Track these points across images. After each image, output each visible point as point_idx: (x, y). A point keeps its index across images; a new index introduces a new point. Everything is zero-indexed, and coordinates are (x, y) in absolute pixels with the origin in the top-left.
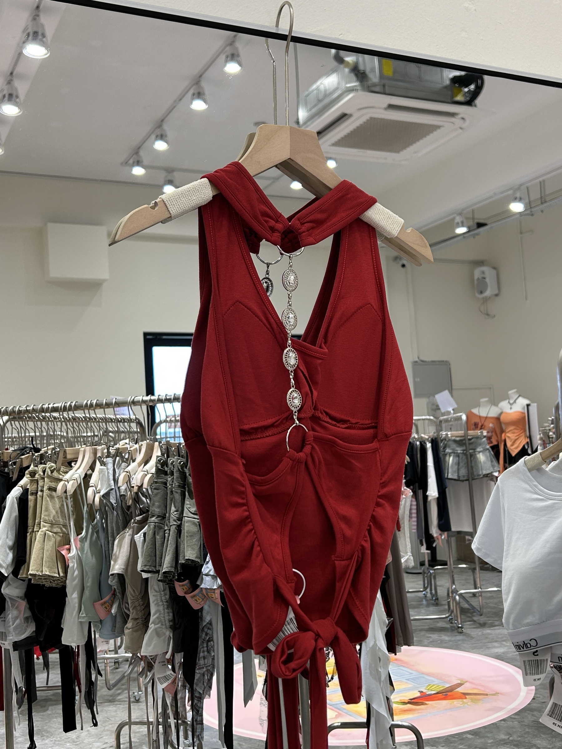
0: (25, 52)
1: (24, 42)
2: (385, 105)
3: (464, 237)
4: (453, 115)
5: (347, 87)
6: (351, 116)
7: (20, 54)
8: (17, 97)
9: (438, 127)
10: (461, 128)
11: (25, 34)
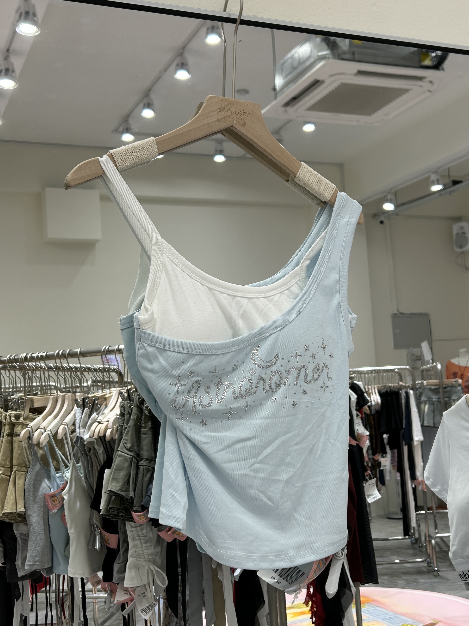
0: (18, 30)
1: (18, 21)
2: (355, 72)
3: (440, 195)
4: (420, 79)
5: (319, 56)
6: (323, 82)
7: (15, 32)
8: (13, 71)
9: (407, 91)
10: (429, 91)
11: (18, 14)
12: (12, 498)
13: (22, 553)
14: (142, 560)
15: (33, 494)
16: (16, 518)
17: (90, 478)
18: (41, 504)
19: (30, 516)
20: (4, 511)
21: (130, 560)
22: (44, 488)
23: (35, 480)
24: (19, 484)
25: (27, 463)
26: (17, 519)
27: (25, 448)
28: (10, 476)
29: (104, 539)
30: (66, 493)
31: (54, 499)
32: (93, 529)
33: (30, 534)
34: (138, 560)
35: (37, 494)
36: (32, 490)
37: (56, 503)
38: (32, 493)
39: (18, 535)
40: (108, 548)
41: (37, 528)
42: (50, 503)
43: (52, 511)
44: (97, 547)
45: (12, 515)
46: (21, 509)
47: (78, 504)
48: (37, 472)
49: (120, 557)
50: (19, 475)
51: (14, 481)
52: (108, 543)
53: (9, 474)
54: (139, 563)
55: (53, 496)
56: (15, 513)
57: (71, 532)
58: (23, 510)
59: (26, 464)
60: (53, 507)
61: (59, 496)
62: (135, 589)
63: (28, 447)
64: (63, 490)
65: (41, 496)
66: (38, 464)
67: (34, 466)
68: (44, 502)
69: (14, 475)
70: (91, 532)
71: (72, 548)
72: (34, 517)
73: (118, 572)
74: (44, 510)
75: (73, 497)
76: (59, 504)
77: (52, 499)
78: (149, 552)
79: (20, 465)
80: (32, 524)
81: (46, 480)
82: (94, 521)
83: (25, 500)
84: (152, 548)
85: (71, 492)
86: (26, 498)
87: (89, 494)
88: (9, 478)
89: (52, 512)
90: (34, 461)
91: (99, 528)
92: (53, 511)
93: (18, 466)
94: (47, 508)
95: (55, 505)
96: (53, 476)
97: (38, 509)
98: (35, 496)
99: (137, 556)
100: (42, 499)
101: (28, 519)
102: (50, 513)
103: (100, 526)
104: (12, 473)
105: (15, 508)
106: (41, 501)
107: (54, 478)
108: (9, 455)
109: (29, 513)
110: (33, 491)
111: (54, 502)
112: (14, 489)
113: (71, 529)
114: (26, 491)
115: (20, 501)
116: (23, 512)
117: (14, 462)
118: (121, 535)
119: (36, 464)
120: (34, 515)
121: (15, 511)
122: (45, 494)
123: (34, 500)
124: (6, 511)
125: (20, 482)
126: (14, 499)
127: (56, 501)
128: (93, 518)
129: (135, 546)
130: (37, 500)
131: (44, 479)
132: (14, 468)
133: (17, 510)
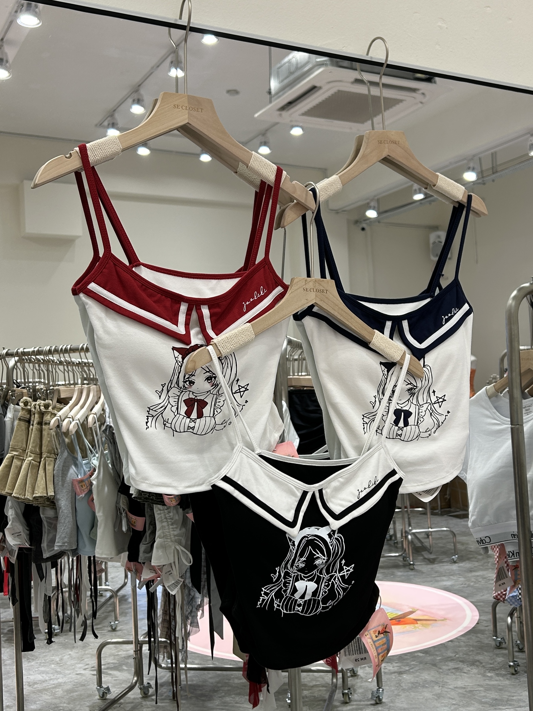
2: (352, 80)
3: (421, 203)
4: (413, 90)
6: (320, 88)
9: (400, 101)
10: (422, 103)
12: (42, 482)
13: (48, 535)
14: (169, 540)
15: (62, 480)
16: (45, 502)
17: (117, 464)
18: (69, 489)
19: (59, 500)
20: (34, 495)
21: (158, 541)
22: (71, 474)
23: (63, 466)
24: (49, 470)
25: (56, 450)
26: (47, 503)
27: (53, 435)
28: (40, 463)
29: (130, 522)
30: (95, 478)
31: (82, 484)
32: (118, 512)
33: (59, 517)
34: (165, 540)
35: (65, 479)
36: (60, 476)
37: (84, 488)
38: (60, 478)
39: (45, 519)
40: (134, 531)
41: (66, 511)
42: (78, 488)
43: (79, 495)
44: (124, 529)
45: (42, 499)
46: (51, 493)
47: (106, 489)
48: (65, 459)
49: (146, 538)
50: (49, 461)
51: (44, 467)
52: (135, 526)
53: (39, 460)
54: (166, 543)
55: (81, 481)
56: (45, 496)
57: (99, 515)
58: (53, 494)
59: (54, 451)
60: (80, 491)
61: (87, 482)
62: (162, 568)
63: (56, 435)
64: (91, 476)
65: (69, 482)
66: (66, 451)
67: (62, 453)
68: (72, 487)
69: (44, 461)
70: (117, 516)
71: (100, 531)
72: (62, 501)
73: (145, 552)
74: (71, 494)
75: (101, 482)
76: (86, 489)
77: (80, 485)
78: (176, 533)
79: (49, 452)
80: (61, 508)
81: (73, 467)
82: (121, 505)
83: (55, 485)
84: (178, 529)
85: (99, 477)
86: (55, 483)
87: (115, 480)
88: (38, 464)
89: (79, 497)
90: (63, 448)
91: (125, 512)
92: (81, 496)
93: (48, 453)
94: (74, 493)
95: (83, 490)
96: (80, 462)
97: (66, 493)
98: (63, 481)
99: (165, 537)
100: (70, 485)
101: (58, 502)
102: (78, 498)
103: (126, 509)
104: (42, 459)
105: (45, 492)
106: (69, 486)
107: (81, 464)
108: (39, 442)
109: (58, 497)
110: (62, 476)
111: (82, 487)
112: (44, 474)
113: (99, 512)
114: (55, 476)
115: (50, 486)
116: (53, 496)
117: (44, 448)
118: (147, 518)
119: (64, 451)
120: (62, 499)
121: (45, 495)
122: (73, 480)
123: (63, 485)
124: (37, 495)
125: (49, 468)
126: (45, 483)
127: (84, 486)
128: (119, 502)
129: (163, 527)
130: (65, 485)
131: (71, 465)
132: (44, 454)
133: (47, 494)
